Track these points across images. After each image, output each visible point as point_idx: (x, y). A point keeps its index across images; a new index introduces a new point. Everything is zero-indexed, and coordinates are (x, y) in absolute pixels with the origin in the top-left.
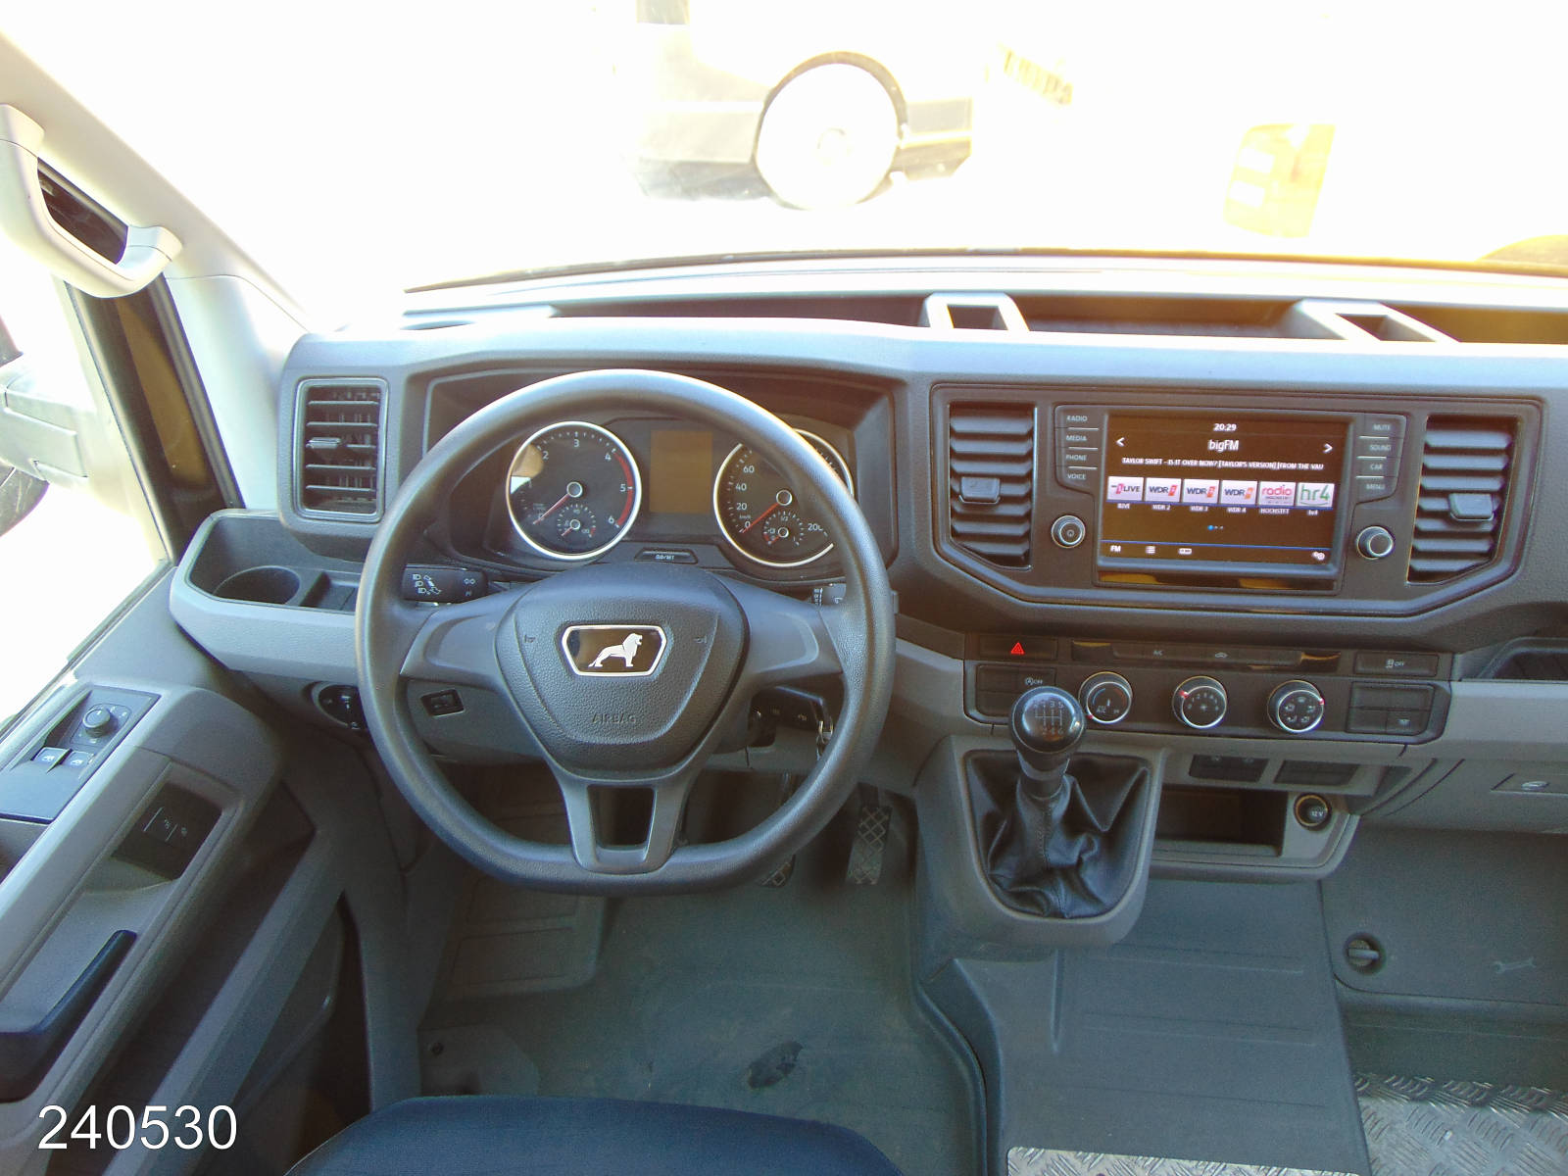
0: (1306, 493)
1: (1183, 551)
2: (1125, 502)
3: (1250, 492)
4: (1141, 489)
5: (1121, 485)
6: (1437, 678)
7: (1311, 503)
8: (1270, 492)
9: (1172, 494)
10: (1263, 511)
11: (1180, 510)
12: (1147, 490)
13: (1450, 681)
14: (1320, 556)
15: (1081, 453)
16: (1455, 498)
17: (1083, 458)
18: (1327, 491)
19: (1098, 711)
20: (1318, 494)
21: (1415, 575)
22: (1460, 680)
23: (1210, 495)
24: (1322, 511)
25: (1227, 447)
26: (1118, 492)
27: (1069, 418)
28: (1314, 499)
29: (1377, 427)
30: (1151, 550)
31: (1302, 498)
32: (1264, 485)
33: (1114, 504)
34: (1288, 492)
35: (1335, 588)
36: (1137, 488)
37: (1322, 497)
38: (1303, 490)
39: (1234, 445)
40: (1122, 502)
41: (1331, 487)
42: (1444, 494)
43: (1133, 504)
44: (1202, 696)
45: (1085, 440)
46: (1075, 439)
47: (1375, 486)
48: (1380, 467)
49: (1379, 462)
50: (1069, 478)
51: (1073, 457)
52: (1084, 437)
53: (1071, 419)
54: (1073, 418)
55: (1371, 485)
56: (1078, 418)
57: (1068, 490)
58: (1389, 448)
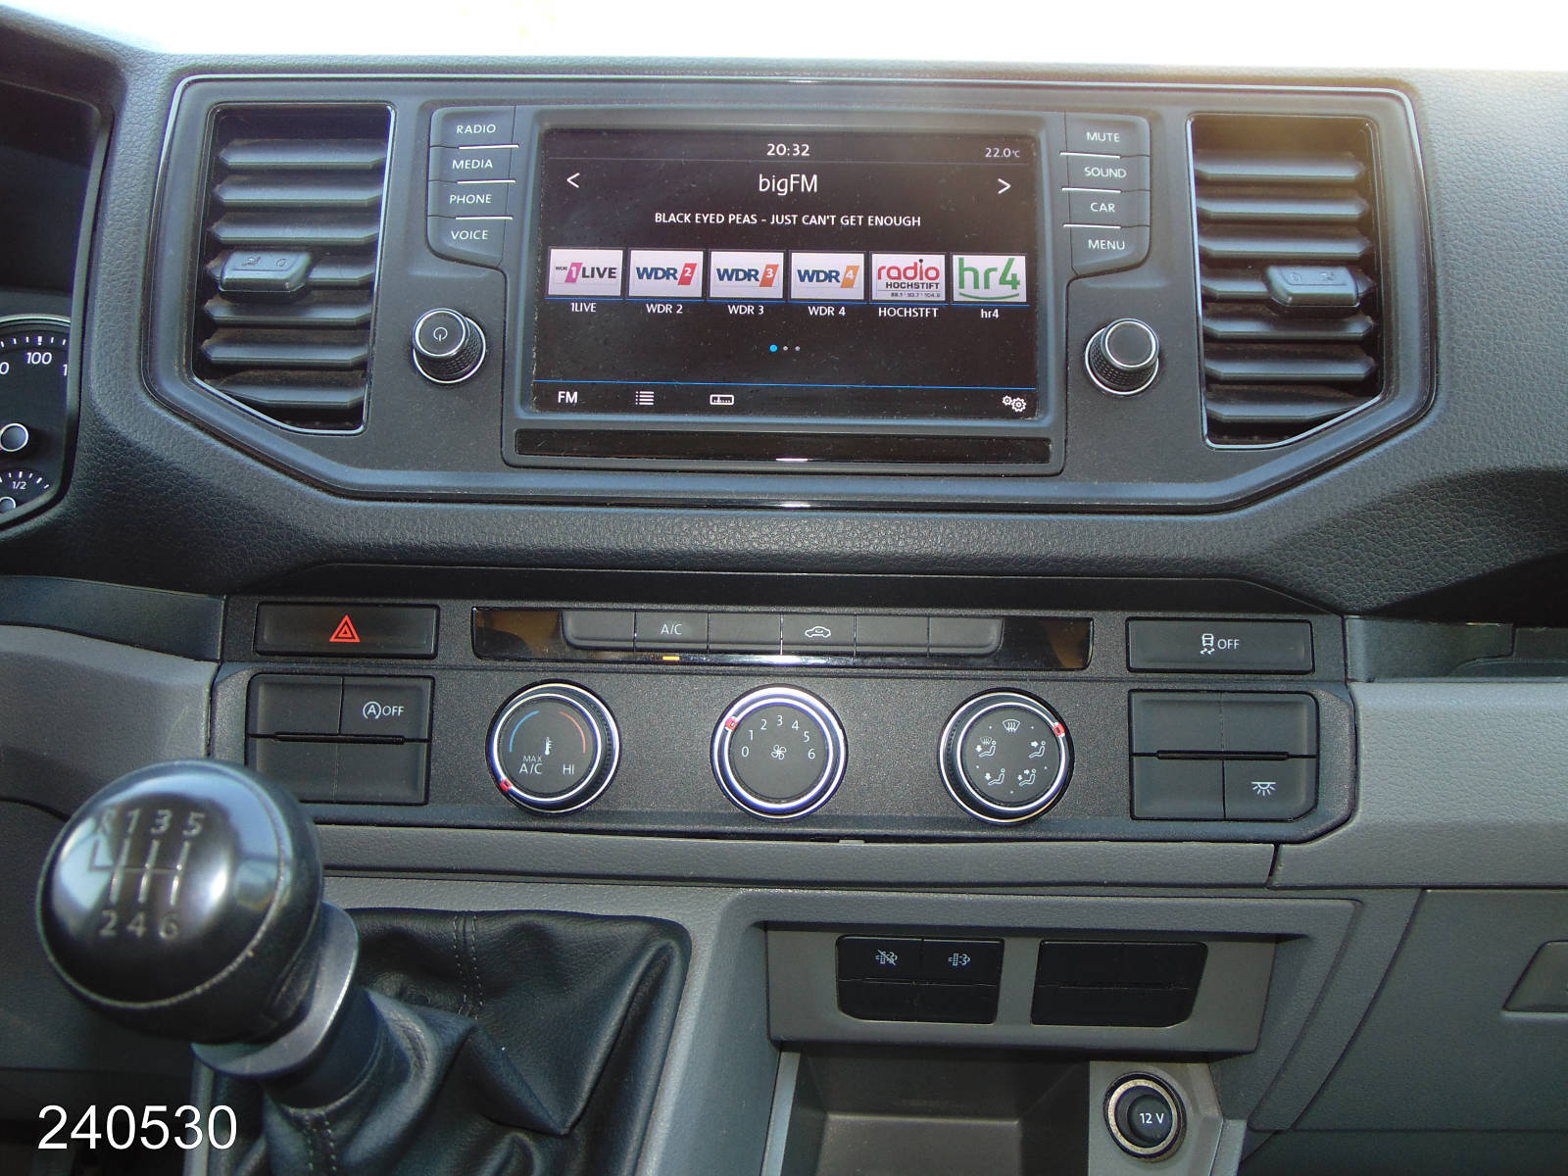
0: (969, 276)
1: (717, 400)
2: (588, 299)
3: (850, 275)
4: (619, 273)
5: (578, 265)
6: (1315, 676)
7: (983, 294)
8: (894, 273)
9: (685, 281)
10: (883, 312)
11: (706, 312)
12: (633, 274)
13: (1346, 681)
14: (1018, 404)
15: (481, 190)
16: (1275, 273)
17: (485, 199)
18: (1012, 271)
19: (524, 769)
20: (995, 277)
21: (1220, 429)
22: (1370, 681)
23: (767, 282)
24: (1008, 310)
25: (797, 187)
26: (570, 279)
27: (459, 130)
28: (987, 286)
29: (1093, 136)
30: (646, 398)
31: (962, 286)
32: (879, 260)
33: (564, 302)
34: (932, 273)
35: (1052, 459)
36: (611, 272)
37: (1003, 281)
38: (962, 270)
39: (811, 184)
40: (579, 299)
41: (1019, 264)
42: (1257, 267)
43: (603, 302)
44: (773, 722)
45: (491, 166)
46: (470, 166)
47: (1106, 243)
48: (1110, 208)
49: (1107, 199)
50: (454, 238)
51: (463, 199)
52: (489, 161)
53: (463, 130)
54: (469, 129)
55: (1097, 242)
56: (478, 129)
57: (451, 263)
58: (1122, 174)
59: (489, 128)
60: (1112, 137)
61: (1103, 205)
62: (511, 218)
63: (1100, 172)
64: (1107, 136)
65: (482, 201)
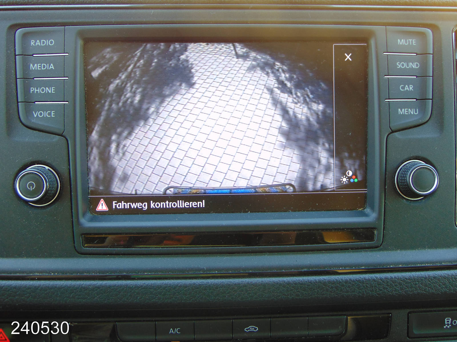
15: (48, 84)
17: (51, 90)
27: (32, 43)
29: (401, 42)
45: (53, 67)
46: (41, 68)
47: (408, 110)
48: (411, 88)
49: (408, 82)
50: (35, 116)
51: (39, 90)
52: (52, 65)
53: (35, 44)
54: (38, 43)
55: (403, 110)
56: (43, 43)
57: (35, 132)
58: (417, 65)
59: (50, 42)
60: (412, 41)
61: (407, 86)
62: (67, 103)
63: (405, 65)
64: (409, 41)
65: (50, 92)
